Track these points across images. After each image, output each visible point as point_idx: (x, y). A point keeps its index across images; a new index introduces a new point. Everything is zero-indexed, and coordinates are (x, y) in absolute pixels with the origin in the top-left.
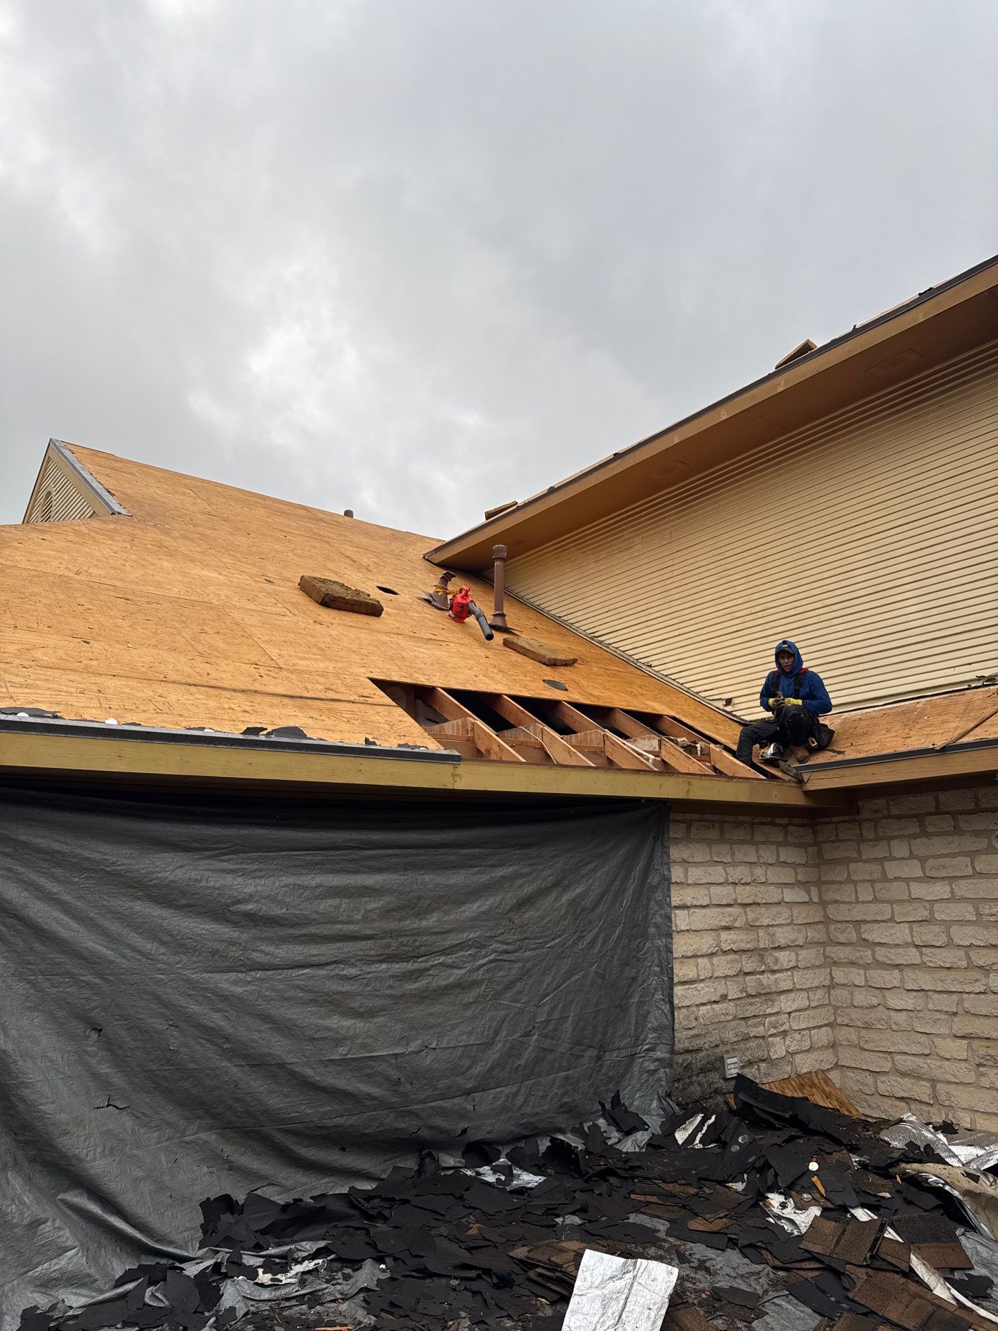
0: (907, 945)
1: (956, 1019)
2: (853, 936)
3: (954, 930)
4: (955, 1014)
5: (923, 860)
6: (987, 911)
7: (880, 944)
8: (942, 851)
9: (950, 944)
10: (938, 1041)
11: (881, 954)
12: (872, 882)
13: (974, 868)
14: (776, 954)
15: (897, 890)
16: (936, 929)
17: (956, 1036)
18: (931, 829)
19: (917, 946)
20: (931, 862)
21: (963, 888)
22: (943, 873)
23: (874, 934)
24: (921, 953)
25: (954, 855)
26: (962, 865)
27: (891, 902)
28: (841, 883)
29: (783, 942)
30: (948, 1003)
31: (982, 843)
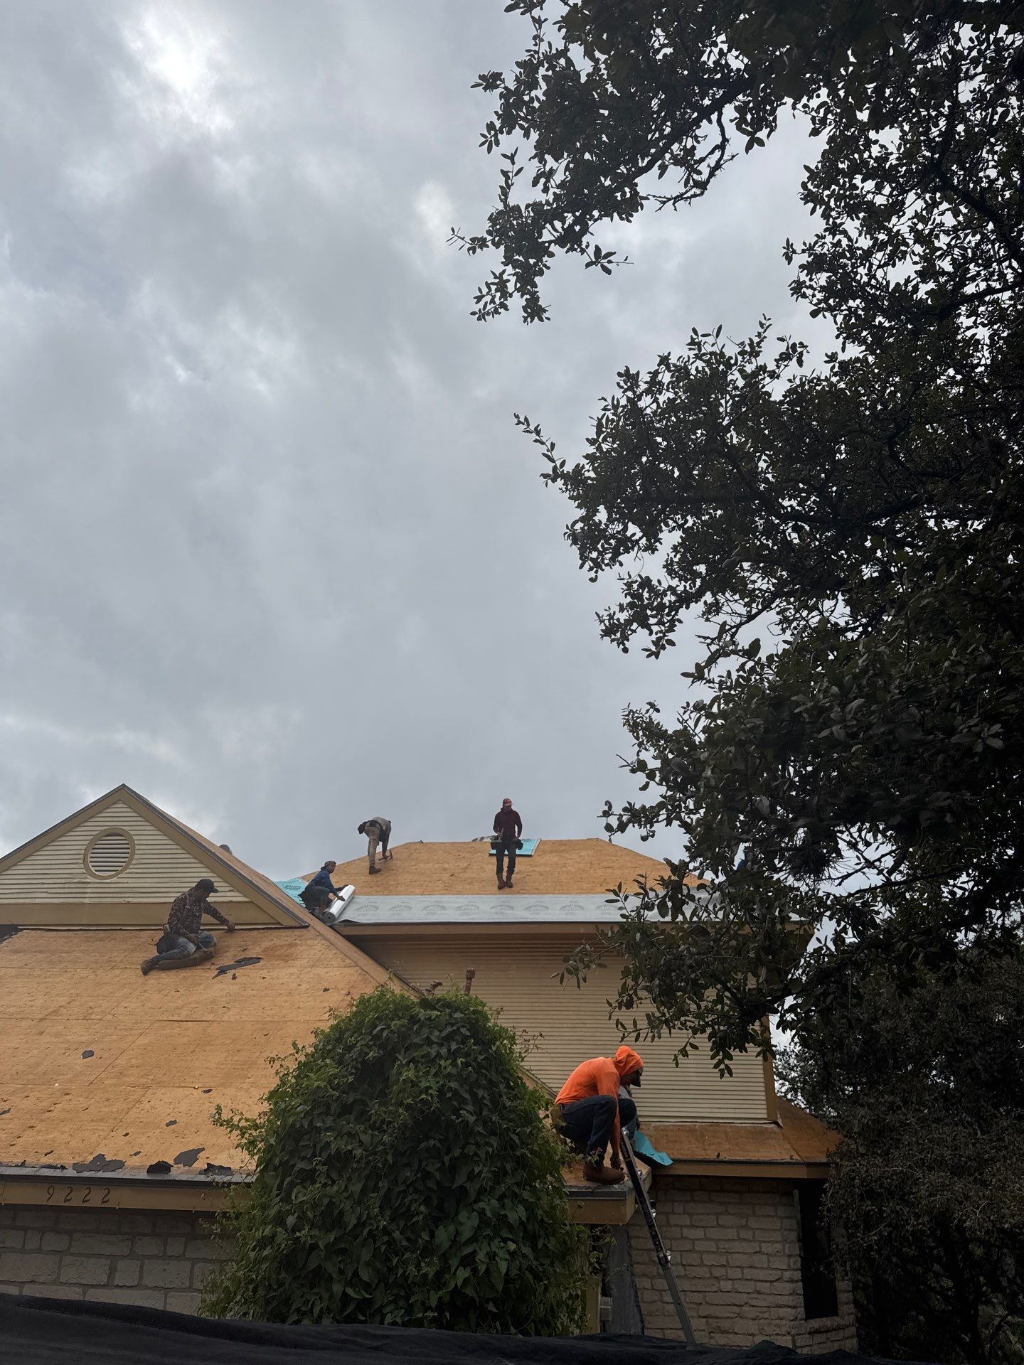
1: (701, 1307)
3: (704, 1256)
4: (701, 1304)
5: (691, 1215)
6: (722, 1247)
8: (701, 1211)
9: (702, 1264)
13: (718, 1222)
16: (695, 1255)
17: (700, 1317)
19: (683, 1265)
20: (695, 1216)
21: (713, 1233)
22: (702, 1224)
24: (685, 1270)
25: (707, 1214)
26: (711, 1220)
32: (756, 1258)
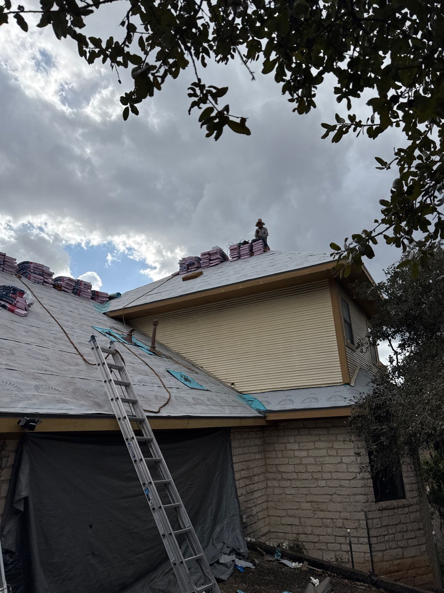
0: (293, 472)
1: (308, 496)
2: (275, 470)
3: (308, 467)
5: (299, 443)
6: (318, 460)
7: (284, 472)
8: (305, 441)
9: (307, 472)
10: (302, 504)
11: (284, 475)
12: (282, 451)
13: (315, 446)
14: (254, 478)
15: (290, 453)
16: (302, 466)
17: (307, 502)
18: (301, 433)
19: (296, 472)
21: (311, 453)
22: (305, 448)
23: (282, 469)
24: (297, 475)
25: (308, 442)
26: (311, 446)
27: (288, 458)
28: (271, 451)
29: (256, 473)
30: (305, 491)
31: (317, 438)
32: (339, 466)
